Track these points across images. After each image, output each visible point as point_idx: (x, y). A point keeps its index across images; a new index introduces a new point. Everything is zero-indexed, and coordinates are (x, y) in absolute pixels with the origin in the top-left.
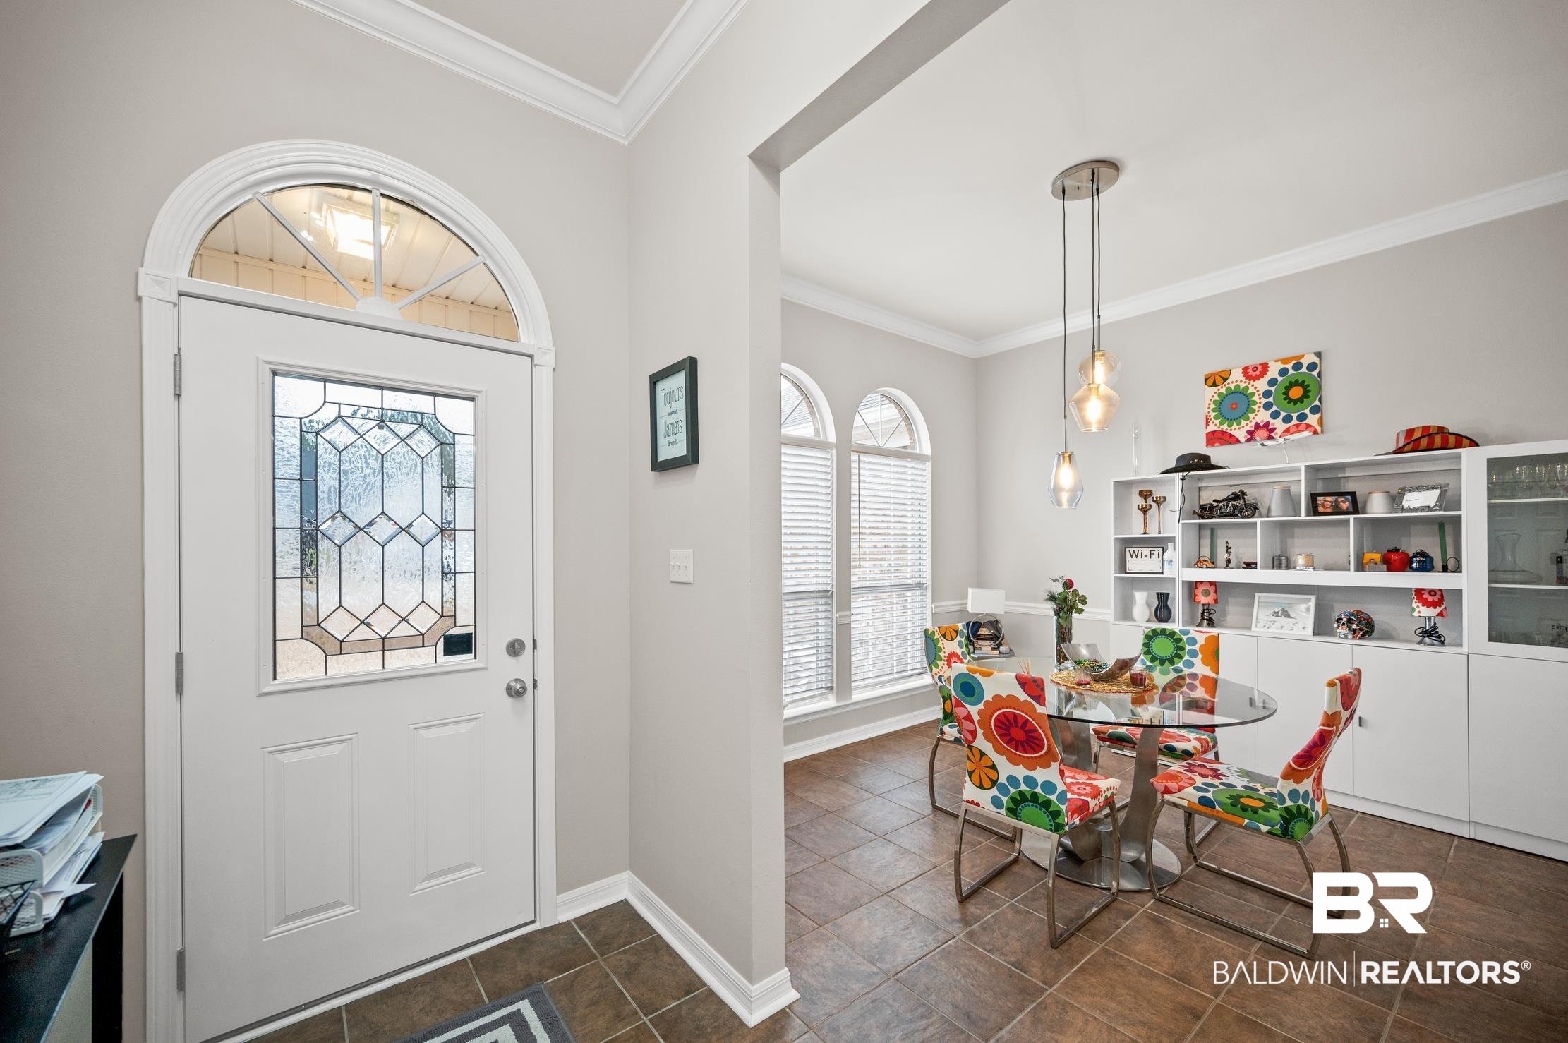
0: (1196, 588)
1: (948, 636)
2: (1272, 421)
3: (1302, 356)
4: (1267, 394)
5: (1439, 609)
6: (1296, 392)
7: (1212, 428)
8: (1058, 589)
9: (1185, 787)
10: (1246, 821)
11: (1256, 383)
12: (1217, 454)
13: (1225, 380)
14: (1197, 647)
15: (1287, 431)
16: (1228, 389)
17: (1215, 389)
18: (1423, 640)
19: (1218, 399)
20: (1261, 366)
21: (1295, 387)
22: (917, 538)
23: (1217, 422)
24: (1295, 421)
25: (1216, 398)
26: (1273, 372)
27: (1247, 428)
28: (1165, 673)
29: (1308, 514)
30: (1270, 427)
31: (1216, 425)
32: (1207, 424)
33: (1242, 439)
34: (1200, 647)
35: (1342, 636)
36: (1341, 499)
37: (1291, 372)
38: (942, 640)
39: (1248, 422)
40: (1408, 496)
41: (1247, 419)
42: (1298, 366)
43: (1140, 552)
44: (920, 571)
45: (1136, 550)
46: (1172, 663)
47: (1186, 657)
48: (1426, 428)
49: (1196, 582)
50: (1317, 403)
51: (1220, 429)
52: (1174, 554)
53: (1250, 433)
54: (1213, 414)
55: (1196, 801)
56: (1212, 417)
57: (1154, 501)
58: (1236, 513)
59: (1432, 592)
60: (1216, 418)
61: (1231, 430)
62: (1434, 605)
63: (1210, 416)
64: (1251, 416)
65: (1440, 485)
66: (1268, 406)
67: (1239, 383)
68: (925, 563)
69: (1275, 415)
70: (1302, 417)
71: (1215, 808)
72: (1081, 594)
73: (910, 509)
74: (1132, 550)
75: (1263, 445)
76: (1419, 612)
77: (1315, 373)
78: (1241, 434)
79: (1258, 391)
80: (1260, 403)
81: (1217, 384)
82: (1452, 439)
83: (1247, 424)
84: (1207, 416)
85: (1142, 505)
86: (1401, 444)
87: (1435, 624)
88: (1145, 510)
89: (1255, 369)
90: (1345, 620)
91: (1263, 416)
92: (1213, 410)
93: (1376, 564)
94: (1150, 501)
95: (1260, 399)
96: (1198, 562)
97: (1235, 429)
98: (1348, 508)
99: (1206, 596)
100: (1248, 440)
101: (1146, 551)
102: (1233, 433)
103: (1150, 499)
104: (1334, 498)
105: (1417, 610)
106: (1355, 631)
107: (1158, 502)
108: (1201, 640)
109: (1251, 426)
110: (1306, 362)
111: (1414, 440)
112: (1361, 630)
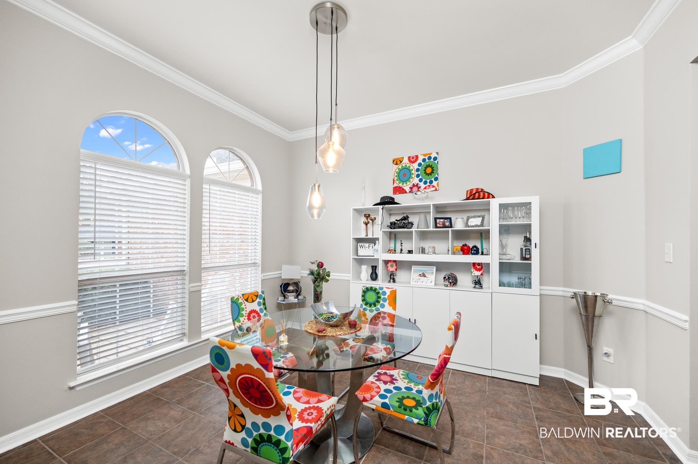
0: (388, 263)
1: (250, 300)
2: (419, 183)
3: (431, 154)
4: (418, 170)
5: (481, 272)
6: (429, 170)
7: (396, 185)
8: (315, 268)
9: (374, 396)
10: (406, 417)
11: (414, 165)
12: (398, 198)
13: (401, 162)
14: (386, 297)
15: (425, 188)
16: (402, 166)
17: (397, 166)
18: (475, 286)
19: (398, 171)
20: (415, 157)
21: (428, 168)
22: (253, 237)
23: (398, 182)
24: (428, 184)
25: (397, 170)
26: (420, 160)
27: (410, 186)
28: (371, 311)
29: (433, 228)
30: (419, 186)
31: (397, 184)
32: (394, 183)
33: (408, 191)
34: (388, 296)
35: (446, 285)
36: (446, 221)
37: (427, 160)
38: (244, 303)
39: (410, 183)
40: (470, 220)
41: (410, 182)
42: (430, 158)
43: (364, 246)
44: (255, 256)
45: (362, 244)
46: (375, 305)
47: (381, 302)
48: (477, 189)
49: (388, 260)
50: (437, 176)
51: (399, 186)
52: (379, 246)
53: (411, 188)
54: (396, 178)
55: (380, 405)
56: (395, 180)
57: (371, 220)
58: (405, 226)
59: (479, 264)
60: (397, 180)
61: (403, 186)
62: (479, 270)
63: (395, 179)
64: (411, 180)
65: (482, 215)
66: (418, 176)
67: (406, 164)
68: (258, 251)
69: (421, 180)
70: (431, 182)
71: (390, 410)
72: (327, 271)
73: (250, 220)
74: (360, 244)
75: (416, 194)
76: (474, 273)
77: (436, 162)
78: (407, 189)
79: (414, 168)
80: (415, 174)
81: (398, 164)
82: (486, 194)
83: (410, 184)
84: (393, 179)
85: (365, 222)
86: (468, 196)
87: (479, 278)
88: (366, 224)
89: (413, 158)
90: (447, 278)
91: (416, 181)
92: (396, 176)
93: (459, 251)
94: (369, 220)
95: (415, 172)
96: (389, 250)
97: (405, 186)
98: (448, 225)
99: (392, 267)
100: (410, 192)
101: (367, 245)
102: (404, 188)
103: (369, 218)
104: (443, 220)
105: (473, 272)
106: (451, 282)
107: (372, 220)
108: (388, 292)
109: (411, 185)
110: (433, 156)
111: (473, 194)
112: (453, 282)
